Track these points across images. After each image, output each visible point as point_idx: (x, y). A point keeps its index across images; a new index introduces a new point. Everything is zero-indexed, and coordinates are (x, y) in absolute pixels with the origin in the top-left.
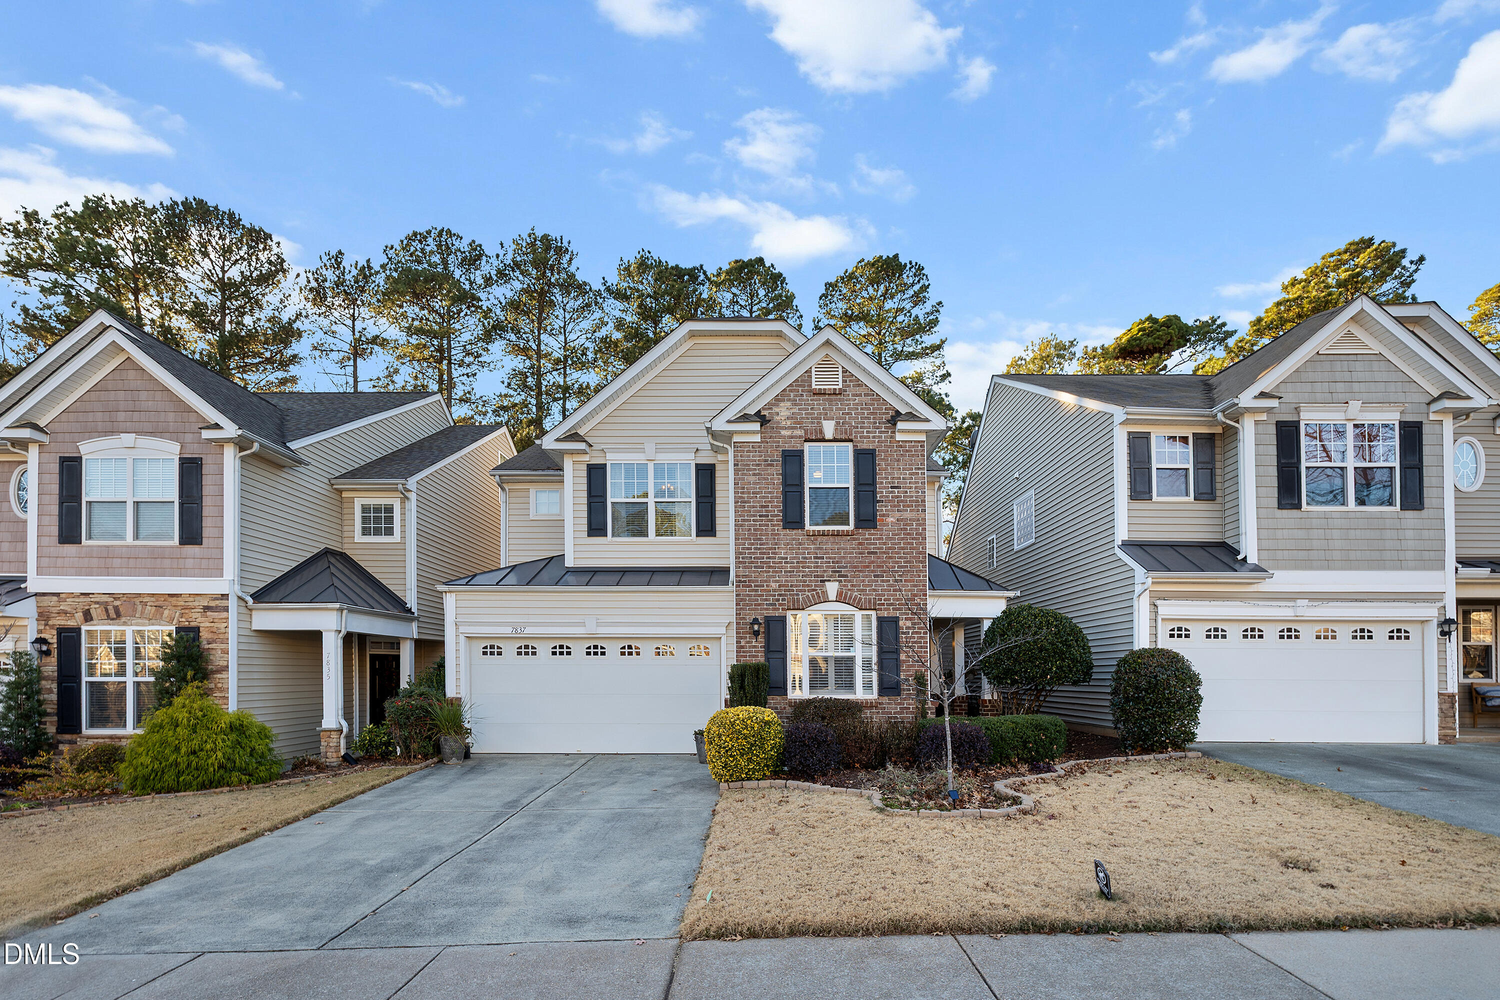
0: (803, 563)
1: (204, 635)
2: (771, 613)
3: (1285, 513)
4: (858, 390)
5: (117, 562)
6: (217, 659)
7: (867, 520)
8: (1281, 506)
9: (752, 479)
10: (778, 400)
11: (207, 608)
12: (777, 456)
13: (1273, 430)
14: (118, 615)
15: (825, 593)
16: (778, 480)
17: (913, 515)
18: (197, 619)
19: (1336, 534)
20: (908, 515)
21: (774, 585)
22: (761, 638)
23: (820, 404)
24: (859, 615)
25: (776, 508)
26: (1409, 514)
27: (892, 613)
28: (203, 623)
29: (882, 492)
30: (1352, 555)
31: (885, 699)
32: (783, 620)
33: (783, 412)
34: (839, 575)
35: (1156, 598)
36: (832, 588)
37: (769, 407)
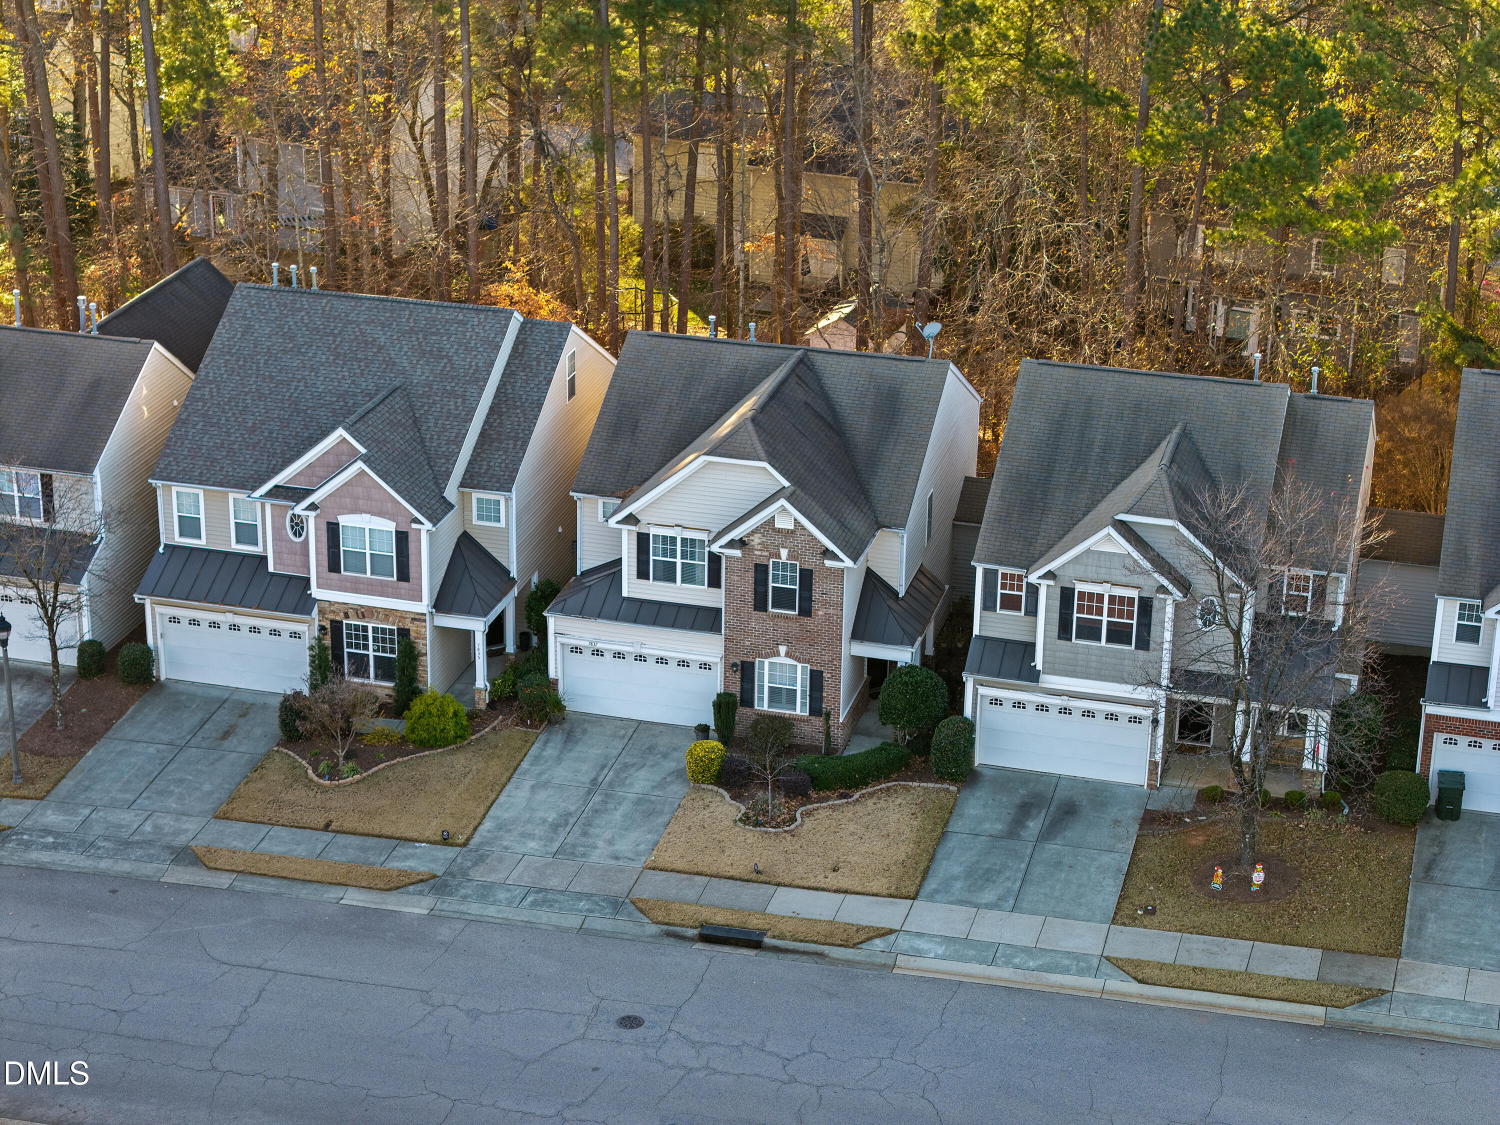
0: (765, 632)
1: (412, 634)
2: (745, 659)
3: (1063, 642)
4: (803, 532)
5: (362, 586)
6: (420, 647)
7: (806, 611)
8: (1059, 638)
9: (736, 578)
10: (753, 532)
11: (414, 619)
12: (752, 566)
13: (1058, 591)
14: (364, 617)
15: (778, 652)
16: (752, 581)
17: (835, 612)
18: (408, 625)
19: (1093, 658)
20: (831, 611)
21: (748, 643)
22: (739, 673)
23: (779, 539)
24: (799, 666)
25: (750, 597)
26: (1141, 652)
27: (819, 668)
28: (412, 627)
29: (816, 596)
30: (1103, 672)
31: (813, 718)
32: (752, 664)
33: (756, 539)
34: (787, 642)
35: (977, 683)
36: (783, 649)
37: (748, 535)
